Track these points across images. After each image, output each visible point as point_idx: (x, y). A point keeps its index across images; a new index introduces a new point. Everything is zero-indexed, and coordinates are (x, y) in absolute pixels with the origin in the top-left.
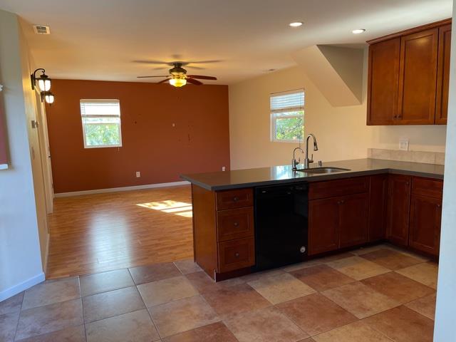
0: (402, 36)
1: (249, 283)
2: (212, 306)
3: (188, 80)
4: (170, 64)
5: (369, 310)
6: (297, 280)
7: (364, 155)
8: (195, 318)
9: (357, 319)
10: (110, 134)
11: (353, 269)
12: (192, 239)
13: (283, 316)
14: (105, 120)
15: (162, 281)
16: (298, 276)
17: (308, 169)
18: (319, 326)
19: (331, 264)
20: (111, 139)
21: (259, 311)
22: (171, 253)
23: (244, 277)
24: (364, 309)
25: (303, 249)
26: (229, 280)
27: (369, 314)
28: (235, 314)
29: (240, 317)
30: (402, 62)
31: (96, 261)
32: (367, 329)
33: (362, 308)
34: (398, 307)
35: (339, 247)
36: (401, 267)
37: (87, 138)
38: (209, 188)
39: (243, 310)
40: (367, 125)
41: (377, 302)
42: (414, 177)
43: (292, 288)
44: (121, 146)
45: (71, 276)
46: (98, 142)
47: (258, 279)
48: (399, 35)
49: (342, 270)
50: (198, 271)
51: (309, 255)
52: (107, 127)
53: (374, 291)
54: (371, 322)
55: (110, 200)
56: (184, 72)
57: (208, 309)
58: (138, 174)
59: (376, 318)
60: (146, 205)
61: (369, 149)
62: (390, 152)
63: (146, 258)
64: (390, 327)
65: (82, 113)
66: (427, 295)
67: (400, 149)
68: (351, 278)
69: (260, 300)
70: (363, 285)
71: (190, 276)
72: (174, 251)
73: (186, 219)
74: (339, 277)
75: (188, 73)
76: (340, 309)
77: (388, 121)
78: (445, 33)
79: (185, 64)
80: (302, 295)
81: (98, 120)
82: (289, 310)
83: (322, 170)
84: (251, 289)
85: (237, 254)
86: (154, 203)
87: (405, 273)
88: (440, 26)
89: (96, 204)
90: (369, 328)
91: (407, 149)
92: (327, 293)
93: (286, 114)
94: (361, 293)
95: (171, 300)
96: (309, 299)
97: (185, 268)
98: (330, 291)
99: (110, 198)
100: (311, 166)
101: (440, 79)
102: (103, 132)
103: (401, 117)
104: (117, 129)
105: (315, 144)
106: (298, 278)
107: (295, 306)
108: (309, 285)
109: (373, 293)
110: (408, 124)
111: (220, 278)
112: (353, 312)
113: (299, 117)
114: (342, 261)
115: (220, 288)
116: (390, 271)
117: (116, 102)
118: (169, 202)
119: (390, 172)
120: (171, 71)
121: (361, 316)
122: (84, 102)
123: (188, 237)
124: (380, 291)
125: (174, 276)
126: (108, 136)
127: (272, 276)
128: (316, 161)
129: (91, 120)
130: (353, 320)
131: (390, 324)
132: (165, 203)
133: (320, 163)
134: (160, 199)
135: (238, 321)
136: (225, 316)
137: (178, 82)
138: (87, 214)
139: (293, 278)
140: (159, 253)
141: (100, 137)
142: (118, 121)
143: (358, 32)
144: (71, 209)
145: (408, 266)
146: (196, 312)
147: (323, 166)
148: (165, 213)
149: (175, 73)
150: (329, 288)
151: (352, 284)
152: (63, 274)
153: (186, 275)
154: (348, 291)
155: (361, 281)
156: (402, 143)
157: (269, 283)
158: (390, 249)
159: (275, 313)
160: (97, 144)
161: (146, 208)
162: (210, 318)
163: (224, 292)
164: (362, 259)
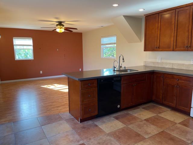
0: (160, 13)
1: (95, 123)
2: (79, 135)
3: (65, 29)
4: (57, 22)
5: (149, 134)
6: (117, 120)
7: (142, 64)
8: (71, 142)
9: (145, 138)
10: (28, 54)
11: (140, 114)
12: (68, 102)
13: (112, 139)
14: (25, 47)
15: (54, 123)
16: (117, 118)
17: (120, 70)
18: (129, 143)
19: (131, 112)
20: (28, 56)
21: (101, 137)
22: (58, 109)
23: (93, 120)
24: (148, 133)
25: (119, 106)
26: (86, 122)
27: (150, 135)
28: (90, 139)
29: (92, 140)
30: (159, 24)
31: (21, 114)
32: (150, 143)
33: (147, 133)
34: (162, 132)
35: (134, 105)
36: (160, 113)
37: (16, 55)
38: (77, 79)
39: (94, 136)
40: (144, 51)
41: (153, 130)
42: (165, 74)
43: (115, 124)
44: (33, 59)
45: (9, 122)
46: (22, 57)
47: (99, 121)
48: (158, 12)
49: (136, 115)
50: (71, 118)
51: (121, 108)
52: (26, 50)
53: (151, 125)
54: (151, 139)
55: (28, 84)
56: (63, 26)
57: (77, 137)
58: (41, 72)
59: (153, 138)
60: (45, 86)
61: (144, 61)
62: (154, 63)
63: (45, 112)
64: (160, 141)
65: (14, 44)
66: (173, 126)
67: (157, 61)
68: (140, 119)
69: (101, 131)
70: (146, 122)
71: (68, 121)
72: (59, 108)
73: (65, 93)
74: (135, 118)
75: (65, 26)
76: (137, 134)
77: (153, 50)
78: (178, 12)
79: (64, 22)
80: (120, 128)
81: (22, 47)
82: (115, 135)
83: (126, 71)
84: (97, 126)
85: (90, 110)
86: (49, 85)
87: (162, 115)
88: (176, 9)
89: (21, 86)
90: (151, 143)
91: (160, 62)
92: (130, 126)
93: (107, 46)
94: (145, 126)
95: (59, 133)
96: (123, 130)
97: (65, 117)
98: (132, 125)
99: (28, 83)
100: (121, 69)
101: (176, 32)
102: (24, 52)
103: (159, 48)
104: (31, 51)
105: (123, 59)
106: (117, 119)
107: (117, 133)
108: (123, 123)
109: (150, 125)
110: (161, 51)
111: (82, 121)
112: (143, 135)
113: (113, 47)
114: (135, 111)
115: (82, 126)
116: (156, 115)
117: (30, 39)
118: (56, 85)
119: (155, 71)
120: (57, 25)
121: (146, 137)
122: (15, 39)
123: (66, 101)
124: (153, 124)
125: (59, 121)
126: (27, 55)
127: (106, 119)
128: (123, 67)
129: (18, 47)
130: (143, 139)
131: (159, 140)
132: (54, 85)
133: (125, 67)
134: (52, 83)
135: (92, 143)
136: (85, 140)
137: (60, 30)
138: (16, 91)
139: (115, 119)
140: (52, 109)
141: (23, 55)
142: (32, 48)
143: (141, 10)
144: (9, 89)
145: (163, 112)
146: (71, 139)
147: (126, 69)
148: (54, 90)
149: (59, 26)
150: (132, 124)
151: (141, 121)
152: (5, 121)
153: (65, 120)
154: (140, 125)
155: (144, 120)
156: (158, 59)
157: (104, 122)
158: (155, 105)
159: (108, 138)
160: (21, 58)
161: (45, 88)
162: (78, 142)
163: (84, 128)
164: (143, 109)
